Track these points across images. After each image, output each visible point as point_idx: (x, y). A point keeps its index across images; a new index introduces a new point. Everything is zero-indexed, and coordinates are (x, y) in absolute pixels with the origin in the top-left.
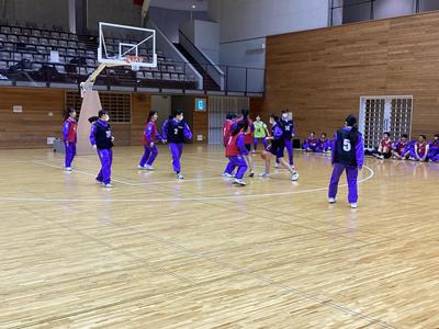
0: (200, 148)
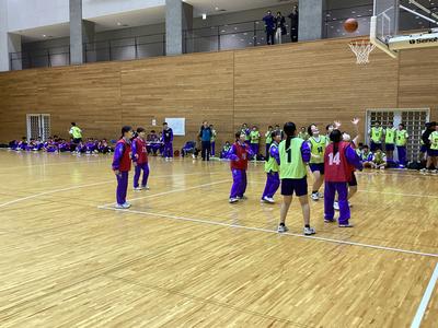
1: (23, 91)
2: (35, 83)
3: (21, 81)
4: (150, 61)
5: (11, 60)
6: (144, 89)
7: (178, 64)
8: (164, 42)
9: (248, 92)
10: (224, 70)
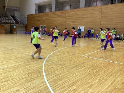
0: (15, 34)
1: (39, 19)
2: (42, 17)
3: (38, 16)
4: (74, 10)
5: (36, 11)
6: (72, 18)
7: (83, 11)
8: (79, 4)
9: (106, 18)
10: (98, 12)
